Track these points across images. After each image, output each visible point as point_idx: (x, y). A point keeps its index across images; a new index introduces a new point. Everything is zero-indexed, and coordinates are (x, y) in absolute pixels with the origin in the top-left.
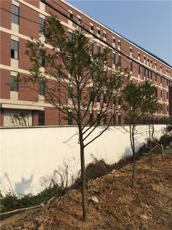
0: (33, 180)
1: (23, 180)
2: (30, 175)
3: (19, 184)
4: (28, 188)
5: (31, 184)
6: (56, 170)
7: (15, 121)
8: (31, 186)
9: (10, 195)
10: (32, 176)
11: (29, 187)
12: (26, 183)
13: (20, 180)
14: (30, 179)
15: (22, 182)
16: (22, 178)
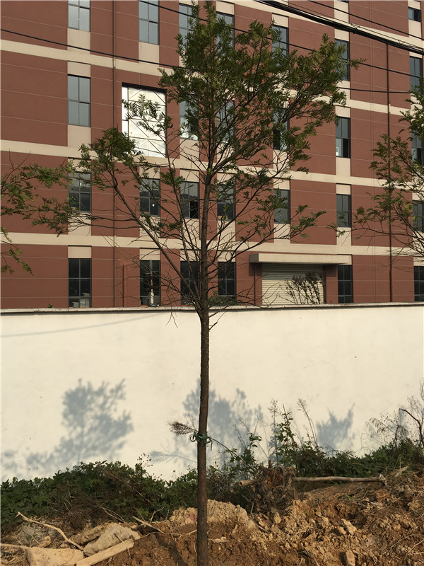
0: (352, 422)
1: (333, 419)
2: (347, 412)
3: (325, 427)
4: (343, 438)
5: (349, 430)
6: (403, 407)
7: (296, 293)
8: (350, 435)
9: (309, 447)
10: (350, 414)
11: (345, 436)
12: (338, 426)
13: (326, 419)
14: (345, 421)
15: (330, 423)
16: (331, 415)
